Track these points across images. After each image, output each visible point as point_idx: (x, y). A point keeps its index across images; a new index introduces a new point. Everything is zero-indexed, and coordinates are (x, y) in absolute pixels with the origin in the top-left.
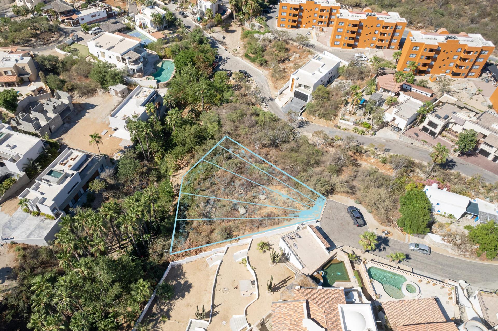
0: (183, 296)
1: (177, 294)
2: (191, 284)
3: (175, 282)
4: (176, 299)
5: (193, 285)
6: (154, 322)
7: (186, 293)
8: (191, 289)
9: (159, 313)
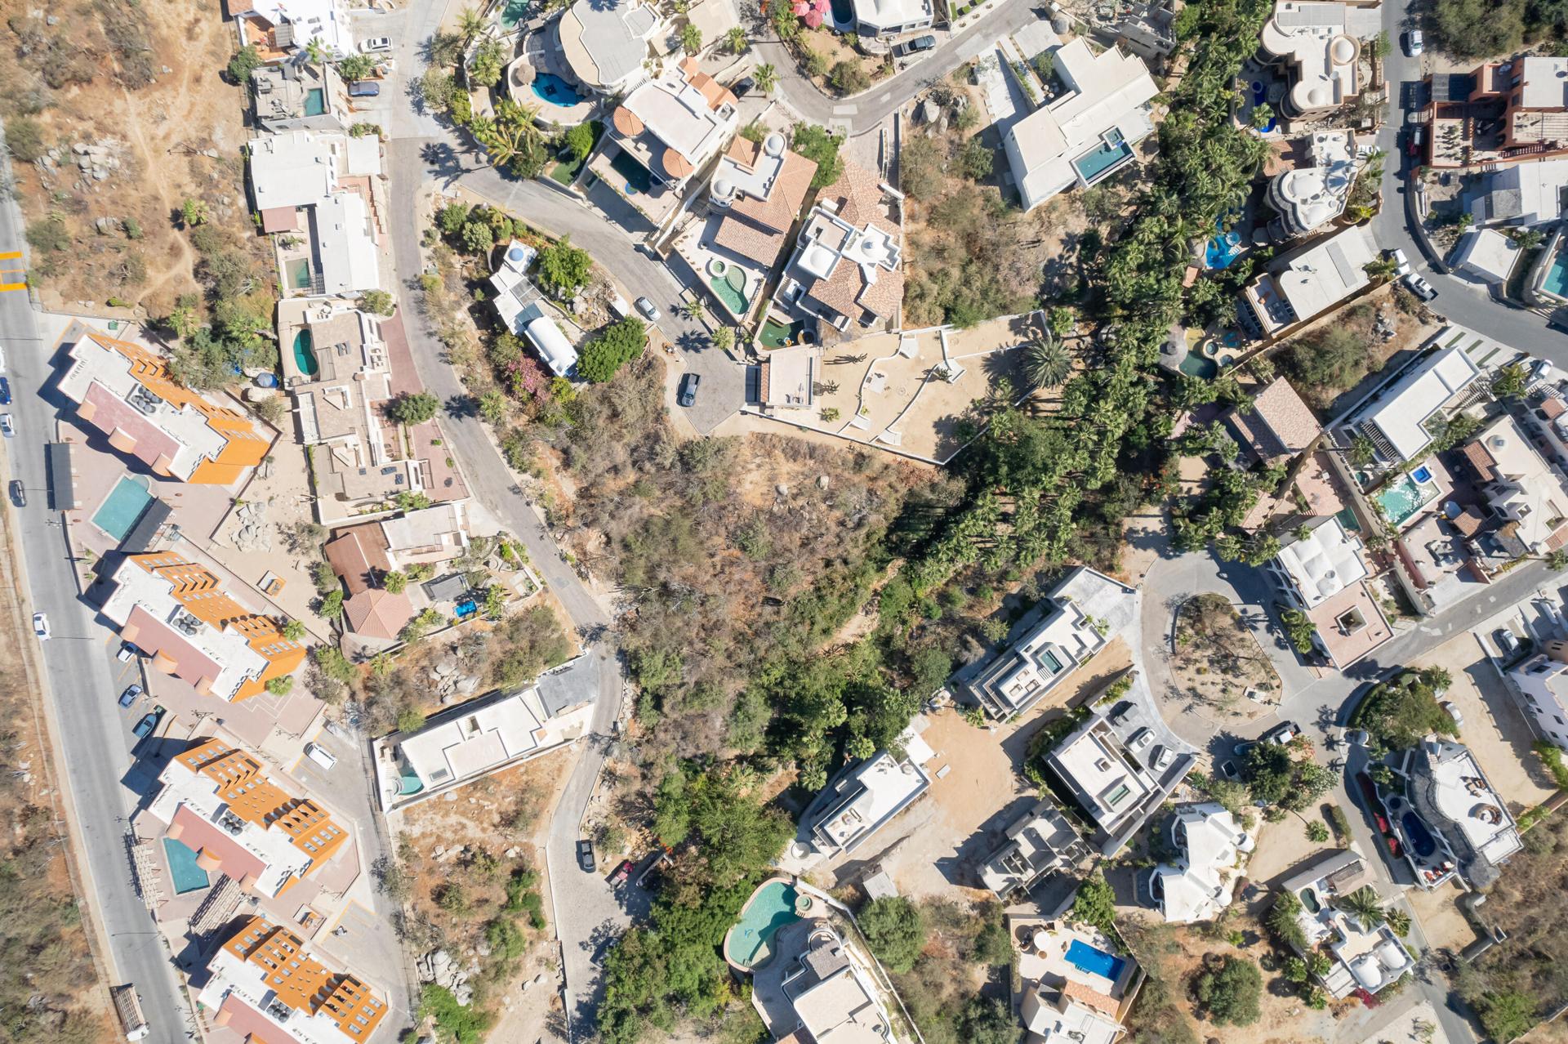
3: (950, 442)
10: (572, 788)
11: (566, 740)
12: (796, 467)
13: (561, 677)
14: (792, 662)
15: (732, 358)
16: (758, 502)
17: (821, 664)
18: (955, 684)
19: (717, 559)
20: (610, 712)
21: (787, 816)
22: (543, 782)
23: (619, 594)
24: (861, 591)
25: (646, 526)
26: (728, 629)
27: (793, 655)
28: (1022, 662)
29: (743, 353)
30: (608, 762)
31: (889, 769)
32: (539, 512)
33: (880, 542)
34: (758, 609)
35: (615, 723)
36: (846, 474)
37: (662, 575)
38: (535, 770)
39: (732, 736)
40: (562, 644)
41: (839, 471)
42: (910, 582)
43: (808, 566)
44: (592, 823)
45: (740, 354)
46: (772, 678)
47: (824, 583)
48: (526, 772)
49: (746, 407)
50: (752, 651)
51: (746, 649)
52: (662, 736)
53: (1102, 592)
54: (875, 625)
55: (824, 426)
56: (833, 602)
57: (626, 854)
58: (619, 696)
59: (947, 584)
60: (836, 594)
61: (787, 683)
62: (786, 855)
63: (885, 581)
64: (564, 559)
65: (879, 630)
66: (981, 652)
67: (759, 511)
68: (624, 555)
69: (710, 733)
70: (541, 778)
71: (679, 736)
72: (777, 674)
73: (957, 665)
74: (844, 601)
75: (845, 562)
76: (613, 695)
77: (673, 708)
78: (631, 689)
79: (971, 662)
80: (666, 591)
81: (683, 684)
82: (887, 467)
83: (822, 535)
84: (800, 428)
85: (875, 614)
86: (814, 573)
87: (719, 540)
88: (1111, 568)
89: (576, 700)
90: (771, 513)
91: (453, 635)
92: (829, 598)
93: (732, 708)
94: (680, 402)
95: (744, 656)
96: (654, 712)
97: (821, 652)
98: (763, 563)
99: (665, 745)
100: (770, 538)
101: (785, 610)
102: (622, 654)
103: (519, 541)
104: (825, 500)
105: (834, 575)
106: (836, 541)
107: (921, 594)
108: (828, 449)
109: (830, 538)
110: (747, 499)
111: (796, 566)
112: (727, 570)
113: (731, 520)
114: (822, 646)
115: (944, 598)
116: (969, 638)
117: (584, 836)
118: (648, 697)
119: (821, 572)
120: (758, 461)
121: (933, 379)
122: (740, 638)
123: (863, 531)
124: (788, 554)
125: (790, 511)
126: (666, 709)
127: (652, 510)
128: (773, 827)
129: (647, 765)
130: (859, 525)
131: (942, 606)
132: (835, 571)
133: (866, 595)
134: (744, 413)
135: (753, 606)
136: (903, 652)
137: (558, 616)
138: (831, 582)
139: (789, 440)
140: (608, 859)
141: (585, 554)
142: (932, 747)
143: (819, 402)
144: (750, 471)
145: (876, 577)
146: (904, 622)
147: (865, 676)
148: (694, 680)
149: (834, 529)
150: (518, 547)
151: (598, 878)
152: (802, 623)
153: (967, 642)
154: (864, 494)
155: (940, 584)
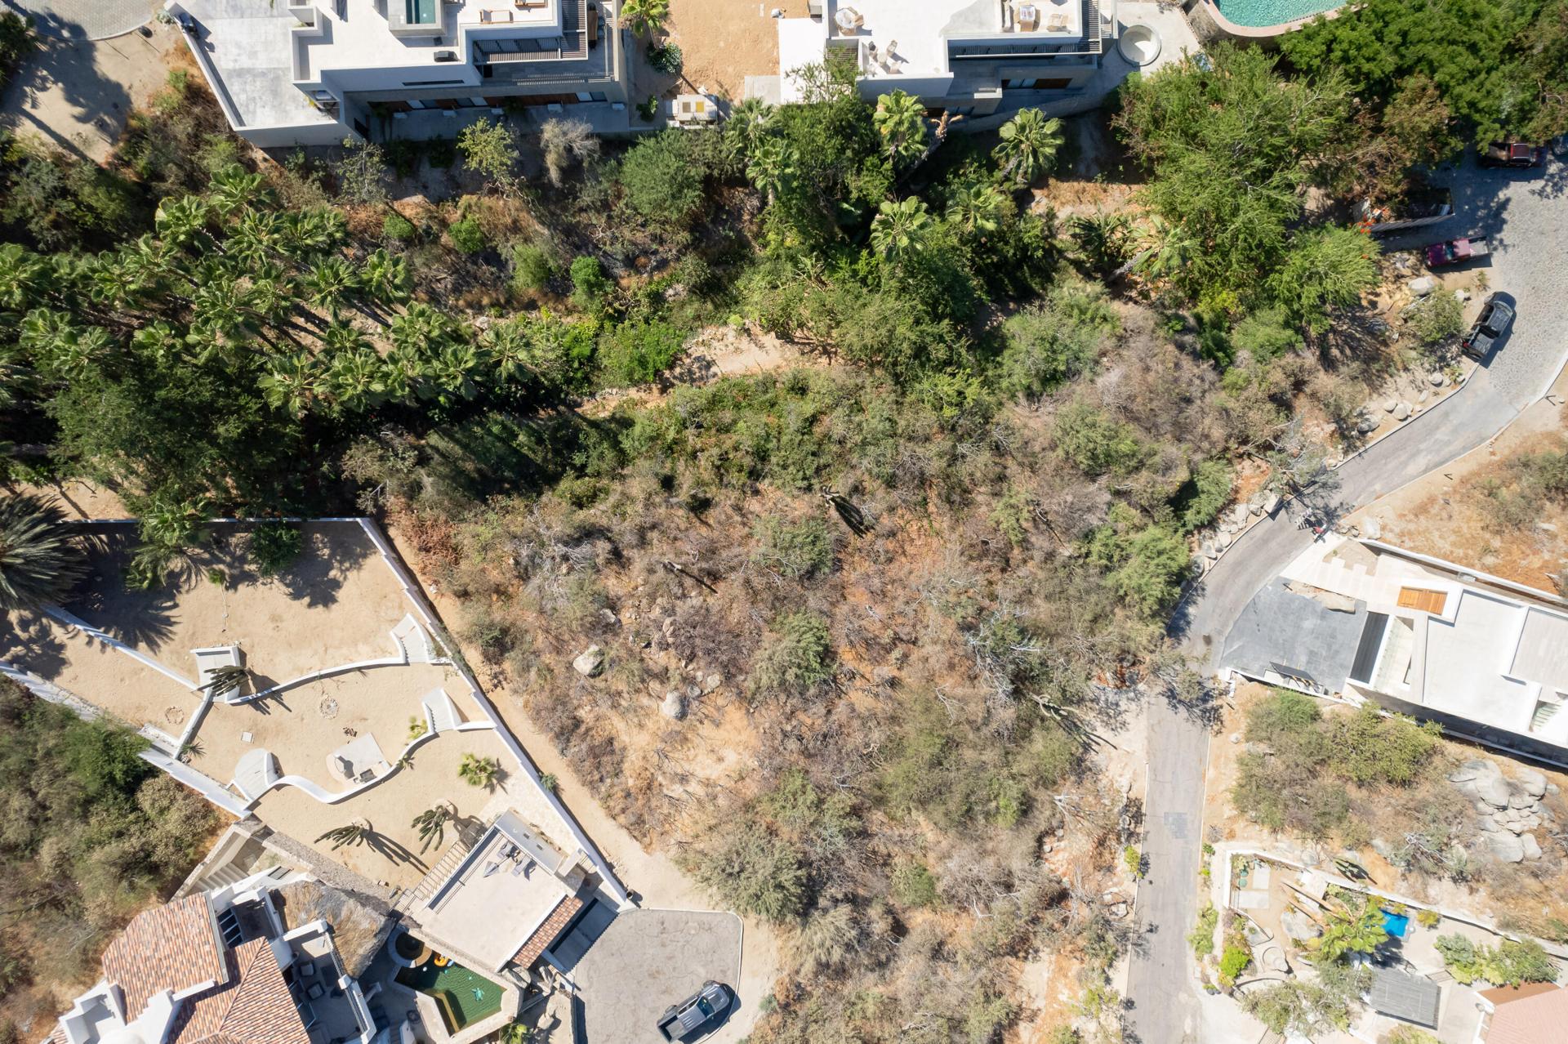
0: (296, 596)
1: (295, 575)
2: (334, 600)
3: (326, 551)
4: (282, 580)
5: (334, 607)
6: (207, 556)
7: (307, 600)
8: (320, 608)
9: (232, 555)
10: (1422, 461)
11: (1377, 551)
12: (619, 727)
13: (1300, 663)
14: (901, 383)
15: (578, 1007)
16: (735, 715)
17: (851, 338)
18: (646, 115)
19: (887, 671)
20: (1265, 541)
21: (1121, 122)
22: (1471, 512)
23: (1101, 731)
24: (682, 412)
25: (965, 820)
26: (968, 530)
27: (888, 392)
28: (481, 46)
29: (550, 1007)
30: (1334, 458)
31: (881, 49)
32: (1122, 977)
33: (581, 472)
34: (886, 522)
35: (1273, 515)
36: (541, 641)
37: (1006, 715)
38: (1470, 542)
39: (1103, 338)
40: (1263, 725)
41: (548, 658)
42: (591, 358)
43: (739, 532)
44: (1437, 377)
45: (559, 1006)
46: (958, 383)
47: (734, 478)
48: (1487, 550)
49: (625, 905)
50: (954, 458)
51: (963, 470)
52: (1218, 433)
53: (245, 62)
54: (708, 332)
55: (511, 760)
56: (747, 429)
57: (1426, 281)
58: (1230, 557)
59: (532, 305)
60: (728, 442)
61: (939, 352)
62: (1174, 57)
63: (633, 393)
64: (1143, 865)
65: (711, 319)
66: (550, 131)
67: (748, 701)
68: (1042, 795)
69: (1137, 375)
70: (1469, 519)
71: (1192, 411)
72: (945, 385)
73: (614, 146)
74: (727, 416)
75: (668, 483)
76: (1239, 565)
77: (1168, 468)
78: (1205, 552)
79: (583, 128)
80: (1023, 681)
81: (1118, 494)
82: (464, 595)
83: (669, 568)
84: (555, 791)
85: (697, 351)
86: (738, 509)
87: (859, 698)
88: (195, 94)
89: (1307, 605)
90: (728, 677)
91: (1445, 896)
92: (748, 444)
93: (1065, 387)
94: (732, 1001)
95: (979, 461)
96: (1201, 484)
97: (838, 362)
98: (812, 602)
99: (1225, 412)
100: (768, 637)
101: (840, 485)
102: (1175, 627)
103: (1191, 953)
104: (612, 629)
105: (707, 476)
106: (653, 535)
107: (589, 323)
108: (536, 715)
109: (660, 550)
110: (750, 737)
111: (757, 550)
112: (886, 639)
113: (812, 718)
114: (826, 373)
115: (555, 285)
116: (554, 174)
117: (1468, 366)
118: (1190, 516)
119: (725, 500)
120: (677, 790)
121: (264, 683)
122: (958, 497)
123: (595, 514)
124: (758, 582)
125: (691, 658)
126: (1182, 475)
127: (930, 834)
128: (1157, 122)
129: (1282, 403)
130: (589, 533)
131: (566, 275)
132: (700, 483)
133: (682, 396)
134: (635, 897)
135: (892, 534)
136: (693, 246)
137: (1232, 776)
138: (722, 466)
139: (593, 786)
140: (1461, 295)
141: (1101, 843)
142: (774, 35)
143: (486, 807)
144: (707, 783)
145: (639, 415)
146: (657, 299)
147: (793, 259)
148: (1093, 487)
149: (639, 561)
150: (1204, 944)
151: (1499, 276)
152: (827, 436)
153: (565, 173)
154: (536, 581)
155: (544, 315)
